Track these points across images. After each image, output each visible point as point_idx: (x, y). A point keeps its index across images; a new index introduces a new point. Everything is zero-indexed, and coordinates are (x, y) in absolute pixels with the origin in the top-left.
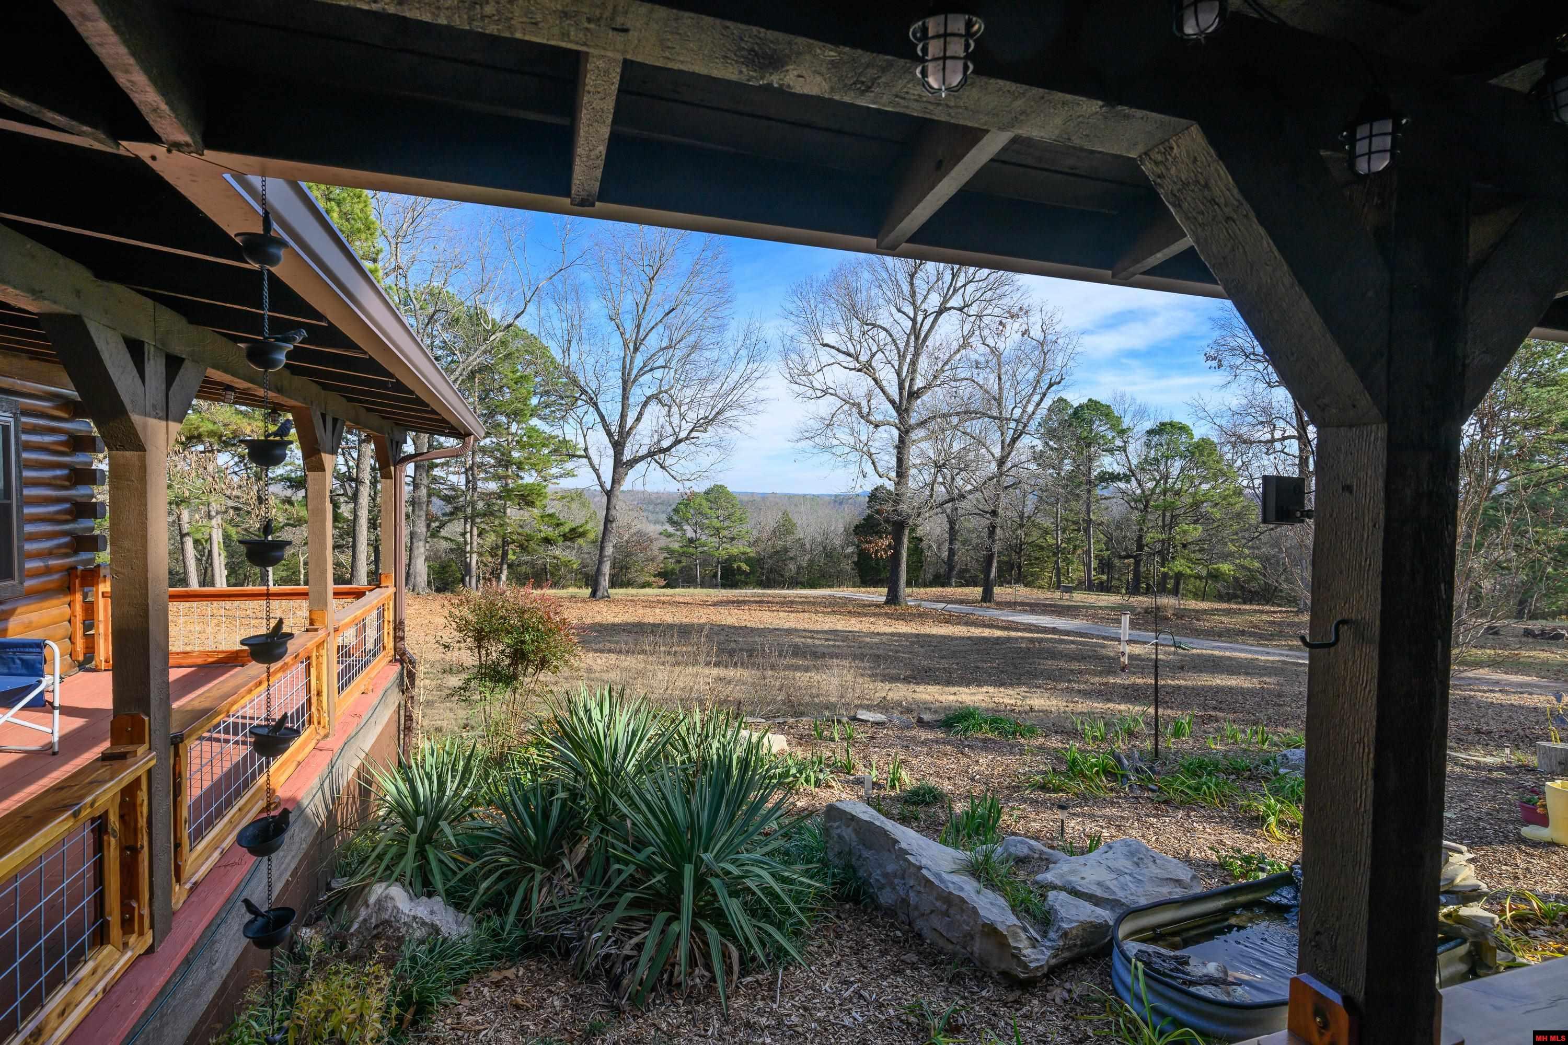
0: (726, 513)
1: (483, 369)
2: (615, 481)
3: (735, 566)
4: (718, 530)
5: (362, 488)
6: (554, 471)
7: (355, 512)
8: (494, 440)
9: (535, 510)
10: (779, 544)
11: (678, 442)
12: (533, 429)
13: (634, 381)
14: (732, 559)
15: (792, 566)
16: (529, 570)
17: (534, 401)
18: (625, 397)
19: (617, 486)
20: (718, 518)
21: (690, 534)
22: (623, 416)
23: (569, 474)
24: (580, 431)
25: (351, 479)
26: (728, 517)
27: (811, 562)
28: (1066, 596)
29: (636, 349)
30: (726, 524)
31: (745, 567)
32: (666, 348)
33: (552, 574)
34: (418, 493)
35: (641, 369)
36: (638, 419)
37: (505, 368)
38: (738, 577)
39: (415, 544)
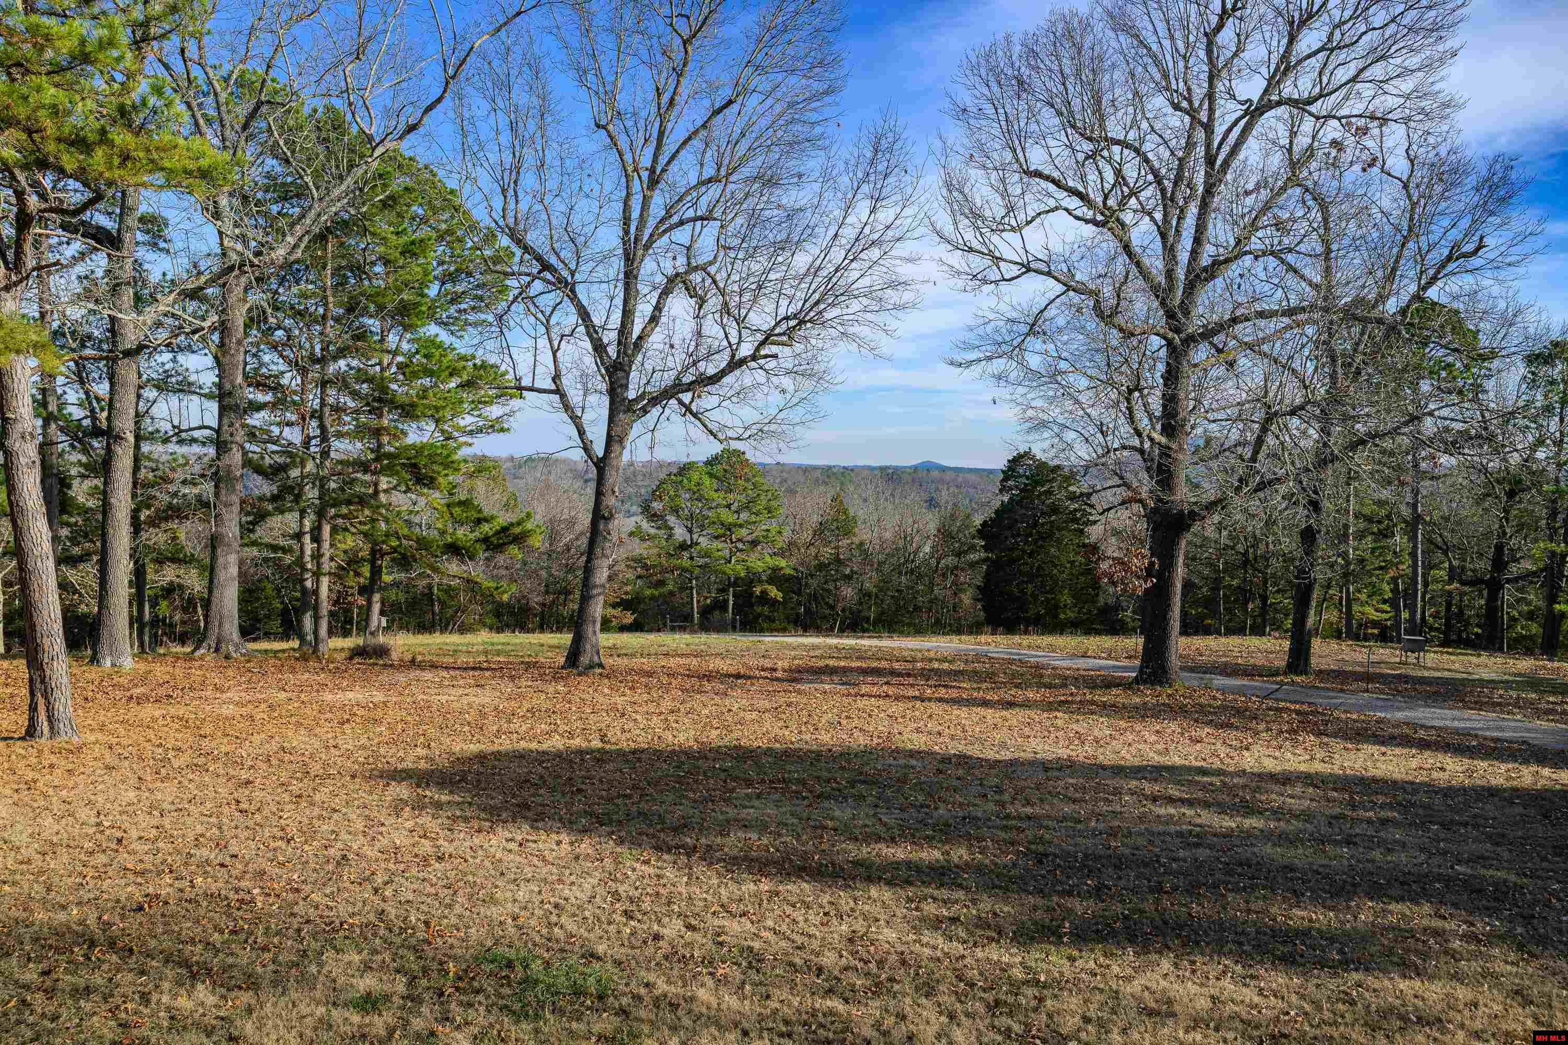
0: (742, 498)
1: (341, 226)
2: (613, 440)
3: (758, 590)
4: (729, 528)
5: (119, 450)
6: (467, 421)
7: (105, 495)
8: (355, 363)
9: (437, 495)
10: (827, 552)
11: (735, 364)
12: (432, 342)
13: (647, 247)
14: (752, 579)
15: (848, 592)
16: (402, 597)
17: (433, 290)
18: (630, 277)
19: (616, 447)
20: (729, 506)
21: (680, 533)
22: (627, 314)
23: (496, 427)
24: (543, 342)
25: (96, 432)
26: (746, 507)
27: (884, 584)
28: (1412, 658)
29: (654, 182)
30: (744, 516)
31: (774, 592)
32: (710, 180)
33: (442, 604)
34: (226, 460)
35: (662, 221)
36: (654, 319)
37: (383, 225)
38: (758, 609)
39: (221, 561)
